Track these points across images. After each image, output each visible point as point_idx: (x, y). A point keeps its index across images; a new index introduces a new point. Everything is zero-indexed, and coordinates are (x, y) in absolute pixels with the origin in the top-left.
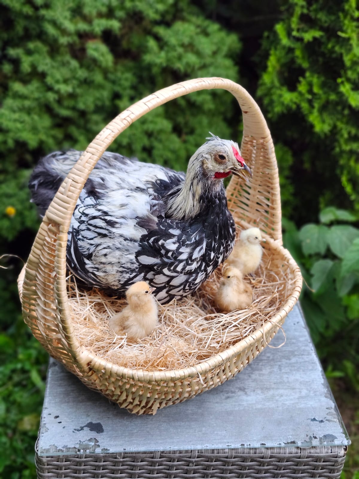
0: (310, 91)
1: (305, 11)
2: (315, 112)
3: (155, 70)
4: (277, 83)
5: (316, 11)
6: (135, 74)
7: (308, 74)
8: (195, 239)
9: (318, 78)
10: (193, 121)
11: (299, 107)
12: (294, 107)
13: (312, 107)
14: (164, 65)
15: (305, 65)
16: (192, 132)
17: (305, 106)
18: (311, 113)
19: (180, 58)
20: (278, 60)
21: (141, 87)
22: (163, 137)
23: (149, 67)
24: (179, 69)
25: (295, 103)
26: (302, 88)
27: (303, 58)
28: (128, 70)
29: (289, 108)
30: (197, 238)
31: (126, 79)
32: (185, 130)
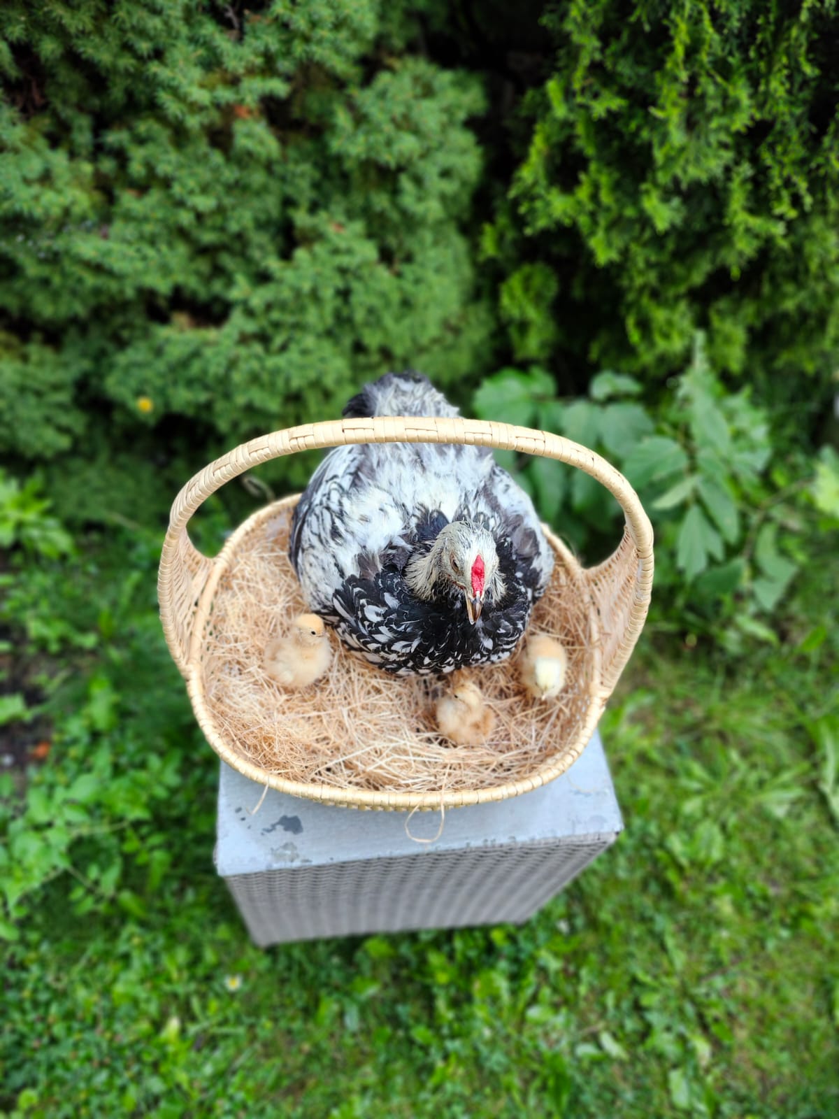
0: (594, 197)
1: (598, 56)
2: (600, 234)
3: (349, 165)
4: (543, 182)
5: (617, 56)
6: (316, 165)
7: (593, 167)
8: (405, 629)
9: (610, 174)
10: (411, 243)
11: (575, 224)
12: (567, 222)
13: (595, 222)
14: (363, 156)
15: (590, 151)
16: (409, 259)
17: (583, 220)
18: (592, 233)
19: (389, 143)
20: (547, 139)
21: (327, 186)
22: (365, 272)
23: (339, 158)
24: (387, 163)
25: (570, 217)
26: (583, 193)
27: (588, 136)
28: (304, 157)
29: (559, 224)
30: (408, 630)
31: (302, 175)
32: (399, 256)
